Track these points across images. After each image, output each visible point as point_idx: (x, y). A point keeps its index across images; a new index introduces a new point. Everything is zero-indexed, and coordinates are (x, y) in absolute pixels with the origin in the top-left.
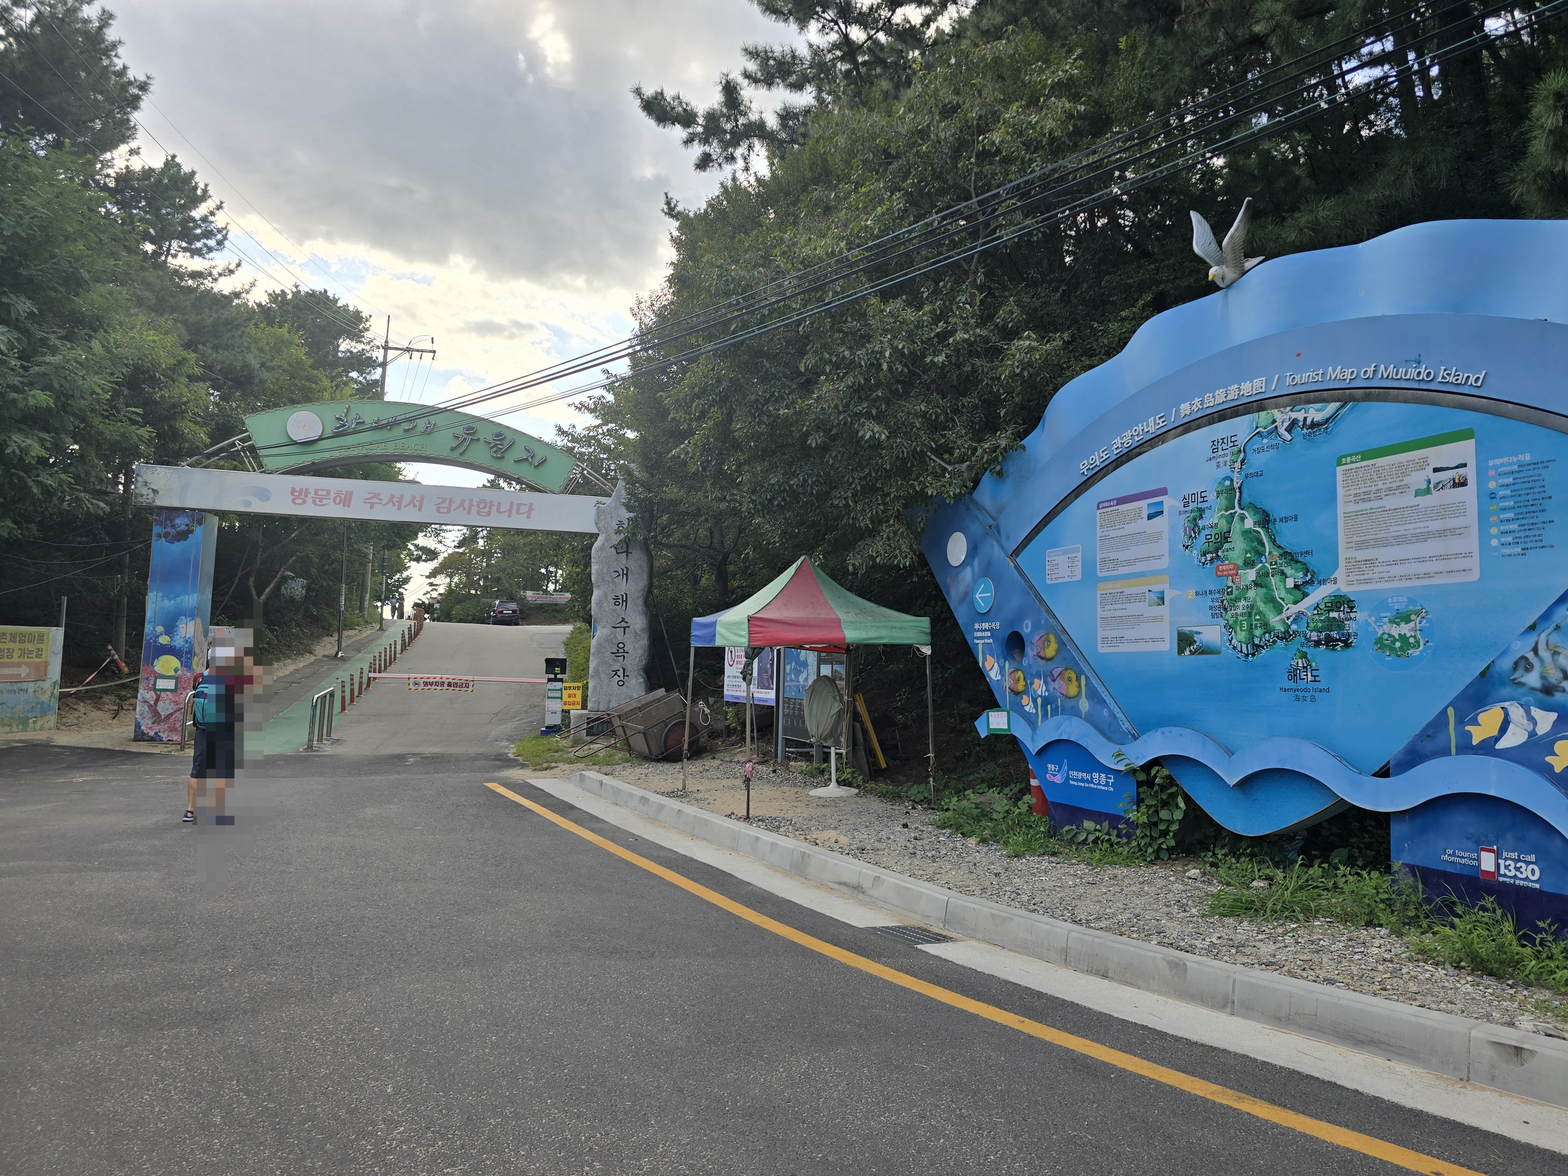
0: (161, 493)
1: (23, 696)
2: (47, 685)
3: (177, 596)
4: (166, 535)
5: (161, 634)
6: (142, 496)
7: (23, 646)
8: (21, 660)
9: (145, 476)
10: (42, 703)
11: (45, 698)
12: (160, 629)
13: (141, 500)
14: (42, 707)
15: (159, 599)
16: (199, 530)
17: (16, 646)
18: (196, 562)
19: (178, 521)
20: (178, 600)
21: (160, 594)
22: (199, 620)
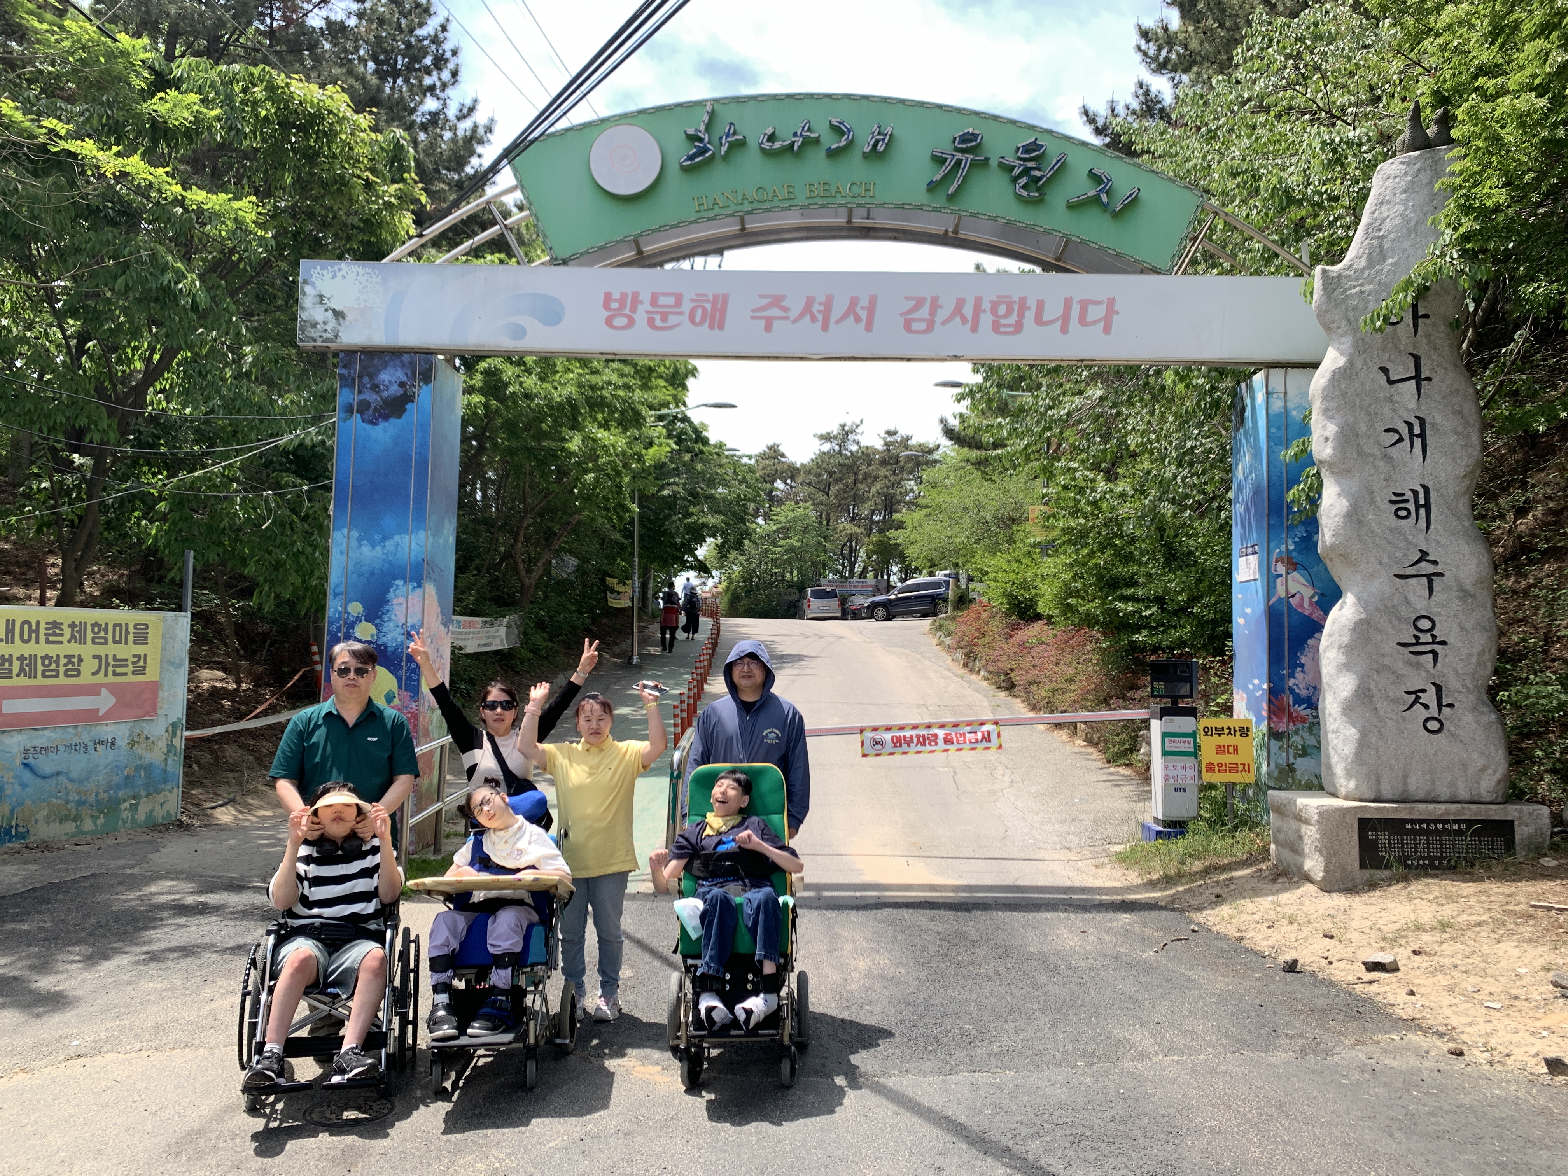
0: (349, 317)
1: (104, 756)
2: (158, 729)
3: (385, 538)
4: (364, 406)
5: (358, 620)
6: (314, 325)
7: (101, 650)
8: (100, 678)
9: (319, 284)
10: (149, 768)
11: (155, 756)
12: (356, 608)
13: (313, 333)
14: (149, 776)
15: (354, 543)
16: (424, 394)
17: (87, 651)
18: (423, 464)
19: (385, 377)
20: (389, 545)
21: (355, 534)
22: (430, 589)
